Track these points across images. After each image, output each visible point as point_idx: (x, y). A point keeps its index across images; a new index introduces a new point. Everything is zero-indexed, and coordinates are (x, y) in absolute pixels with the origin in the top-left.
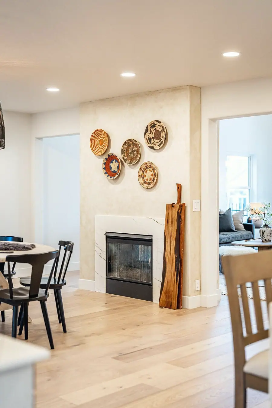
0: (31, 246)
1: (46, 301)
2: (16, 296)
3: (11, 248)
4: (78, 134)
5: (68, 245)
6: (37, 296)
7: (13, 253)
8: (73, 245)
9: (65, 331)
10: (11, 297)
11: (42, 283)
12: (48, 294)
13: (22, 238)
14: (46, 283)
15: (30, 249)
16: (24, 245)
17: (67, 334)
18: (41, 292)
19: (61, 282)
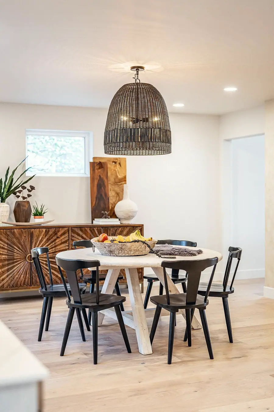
0: (197, 252)
1: (205, 309)
2: (174, 302)
3: (176, 253)
4: (263, 134)
5: (235, 252)
6: (194, 303)
7: (175, 258)
8: (240, 252)
9: (231, 341)
10: (169, 303)
11: (200, 289)
12: (207, 301)
13: (196, 243)
14: (205, 290)
15: (195, 255)
16: (190, 251)
17: (233, 344)
18: (200, 298)
19: (228, 290)
